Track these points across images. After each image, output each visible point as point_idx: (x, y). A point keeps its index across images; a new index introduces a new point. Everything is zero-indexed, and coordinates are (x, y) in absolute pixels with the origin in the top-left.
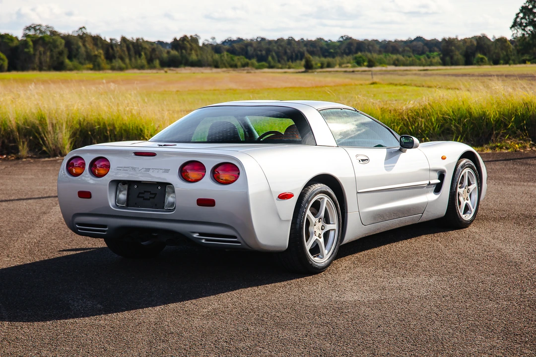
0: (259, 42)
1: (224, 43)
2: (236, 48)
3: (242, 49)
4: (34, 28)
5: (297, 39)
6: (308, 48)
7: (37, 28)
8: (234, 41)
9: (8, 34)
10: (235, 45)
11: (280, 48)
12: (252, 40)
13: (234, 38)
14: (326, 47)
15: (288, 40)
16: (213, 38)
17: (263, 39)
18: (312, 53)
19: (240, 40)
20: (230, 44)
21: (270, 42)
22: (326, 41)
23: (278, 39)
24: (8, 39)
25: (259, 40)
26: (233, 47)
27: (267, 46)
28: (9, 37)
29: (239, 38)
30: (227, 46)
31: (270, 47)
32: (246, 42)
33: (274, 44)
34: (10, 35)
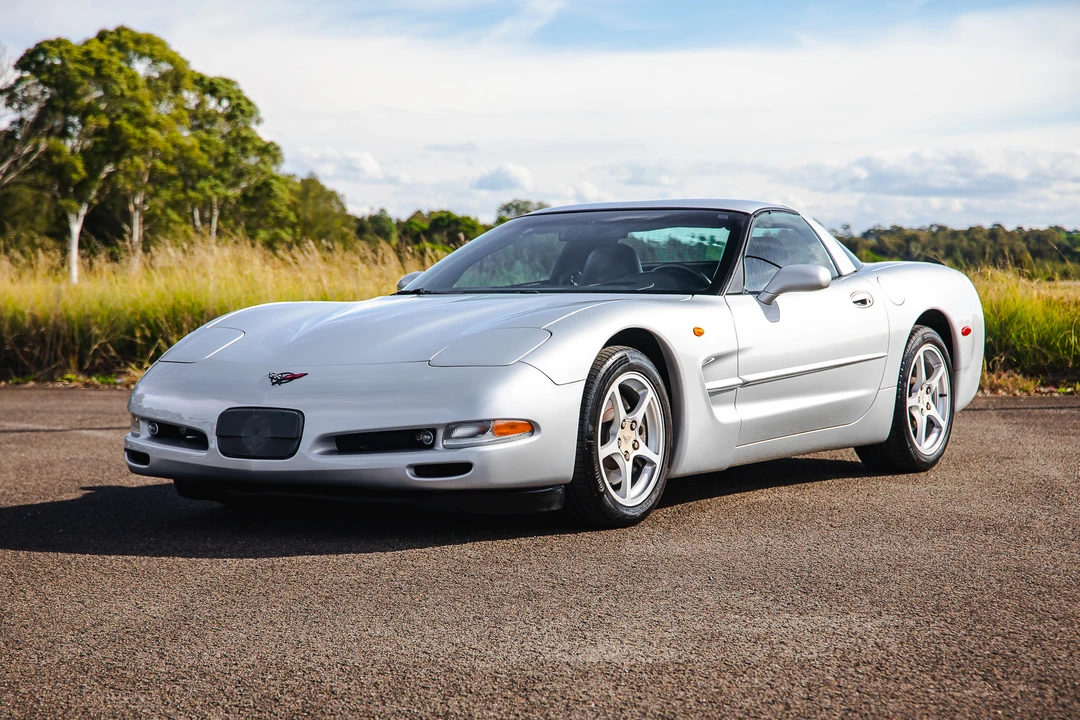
0: (934, 235)
1: (866, 235)
2: (888, 245)
3: (900, 247)
4: (517, 207)
5: (1010, 227)
6: (1031, 246)
7: (521, 207)
8: (886, 232)
9: (469, 218)
10: (886, 240)
11: (974, 244)
12: (920, 230)
13: (887, 226)
14: (1067, 243)
15: (991, 230)
16: (847, 227)
17: (942, 228)
18: (1036, 254)
19: (896, 231)
20: (878, 239)
21: (955, 234)
22: (1069, 233)
23: (971, 229)
24: (467, 225)
25: (934, 229)
26: (880, 241)
27: (949, 241)
28: (469, 223)
29: (895, 227)
30: (872, 241)
31: (955, 242)
32: (907, 233)
33: (962, 237)
34: (473, 217)
